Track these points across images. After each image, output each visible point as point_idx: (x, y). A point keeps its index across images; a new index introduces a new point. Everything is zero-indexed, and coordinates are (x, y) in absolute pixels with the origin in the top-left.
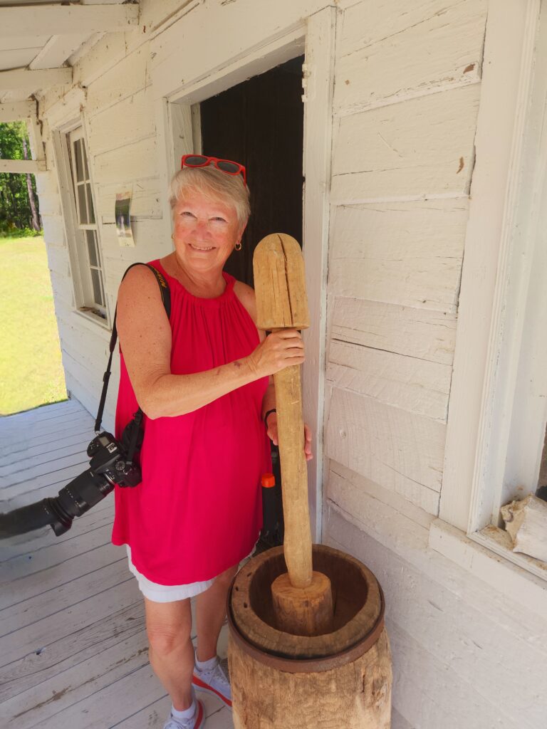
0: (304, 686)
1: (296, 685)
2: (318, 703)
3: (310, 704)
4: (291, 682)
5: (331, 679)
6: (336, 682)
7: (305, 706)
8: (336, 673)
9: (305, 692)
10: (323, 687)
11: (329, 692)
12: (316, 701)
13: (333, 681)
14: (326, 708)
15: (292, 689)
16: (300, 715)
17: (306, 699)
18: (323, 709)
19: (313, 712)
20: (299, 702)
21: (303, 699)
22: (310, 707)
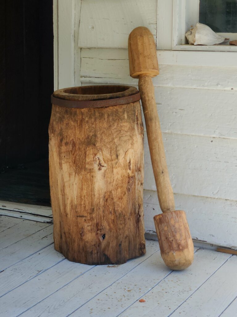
0: (112, 116)
1: (108, 116)
2: (119, 125)
3: (115, 127)
4: (105, 115)
5: (124, 111)
6: (127, 113)
7: (113, 128)
8: (126, 107)
9: (113, 119)
10: (121, 115)
11: (124, 119)
12: (118, 124)
13: (126, 112)
14: (123, 129)
15: (106, 120)
16: (110, 134)
17: (113, 123)
18: (122, 129)
19: (117, 131)
20: (110, 126)
21: (112, 124)
22: (115, 128)
